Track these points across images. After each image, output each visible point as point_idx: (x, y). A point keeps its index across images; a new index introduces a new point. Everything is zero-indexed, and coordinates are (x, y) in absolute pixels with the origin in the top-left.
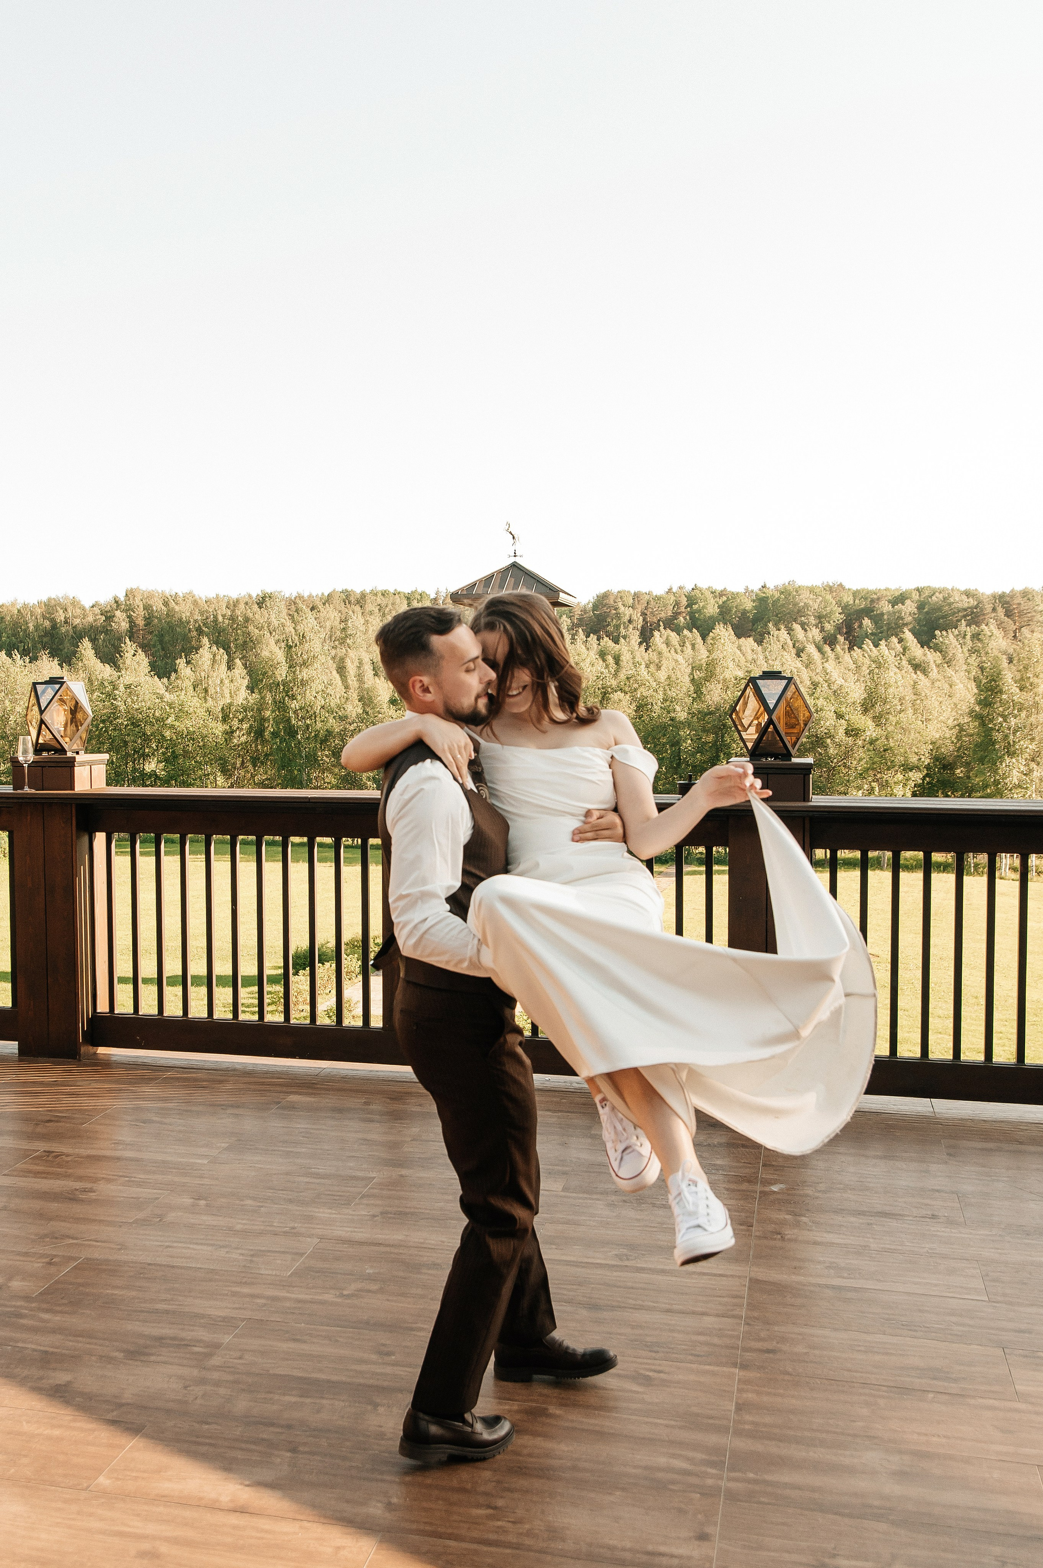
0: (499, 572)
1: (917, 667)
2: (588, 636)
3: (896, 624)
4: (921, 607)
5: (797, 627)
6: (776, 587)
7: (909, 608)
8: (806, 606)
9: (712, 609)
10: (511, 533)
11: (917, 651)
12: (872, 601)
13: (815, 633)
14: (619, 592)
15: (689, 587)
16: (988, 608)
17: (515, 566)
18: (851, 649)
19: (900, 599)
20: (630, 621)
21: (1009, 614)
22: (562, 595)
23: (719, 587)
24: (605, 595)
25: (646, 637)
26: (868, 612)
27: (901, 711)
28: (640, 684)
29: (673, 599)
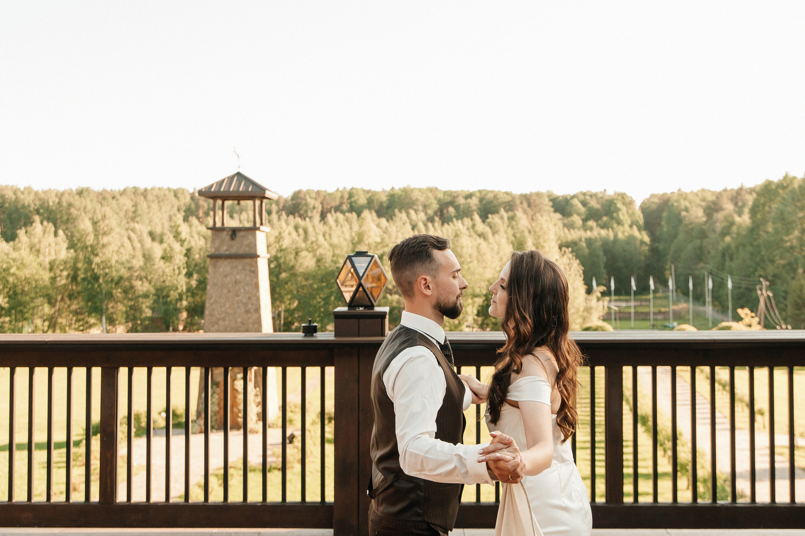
0: (229, 178)
1: (482, 235)
2: (288, 216)
3: (468, 210)
4: (481, 200)
5: (412, 212)
6: (400, 189)
7: (474, 202)
8: (417, 200)
9: (362, 201)
10: (236, 153)
11: (480, 226)
12: (454, 197)
13: (422, 216)
14: (308, 190)
15: (348, 188)
16: (518, 202)
17: (239, 174)
18: (443, 224)
19: (469, 196)
20: (314, 208)
21: (529, 205)
22: (267, 192)
23: (367, 188)
24: (299, 192)
25: (323, 216)
26: (451, 203)
27: (471, 262)
28: (319, 246)
29: (339, 194)
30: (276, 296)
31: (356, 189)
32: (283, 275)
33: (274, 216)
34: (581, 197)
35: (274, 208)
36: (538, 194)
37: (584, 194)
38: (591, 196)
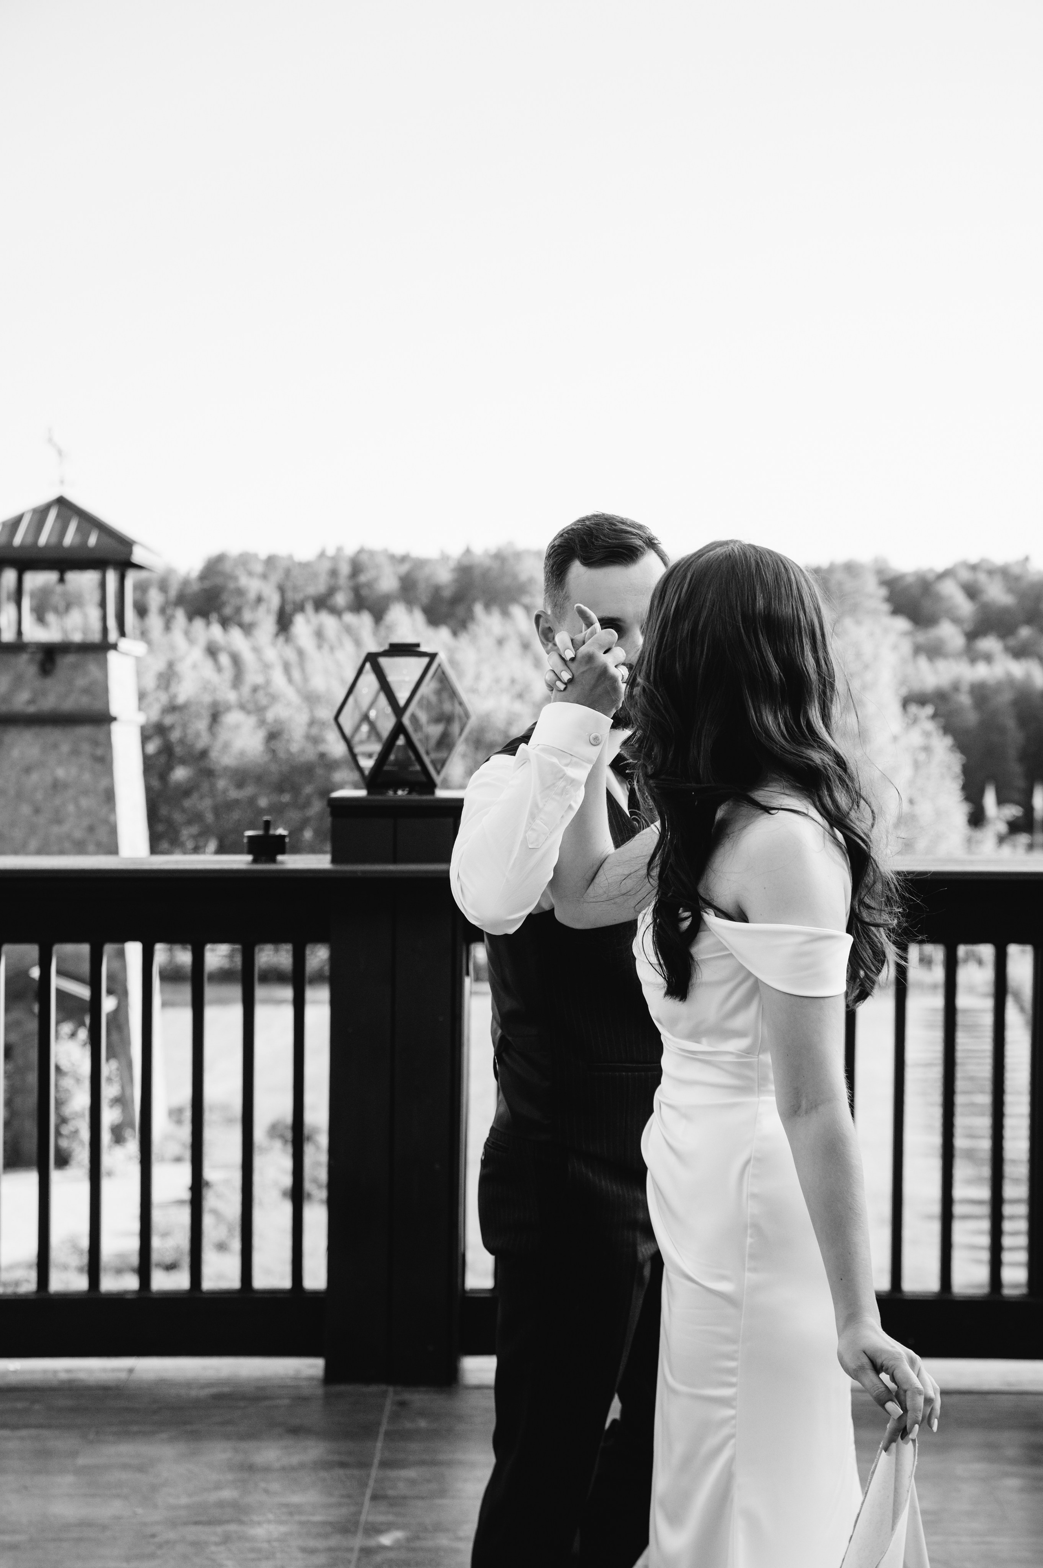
0: (34, 512)
2: (191, 620)
6: (486, 553)
9: (388, 583)
14: (242, 555)
15: (350, 550)
17: (61, 502)
20: (259, 600)
22: (137, 550)
23: (399, 550)
24: (220, 559)
25: (284, 623)
28: (274, 698)
29: (326, 566)
30: (160, 828)
31: (372, 554)
32: (180, 774)
33: (155, 621)
34: (965, 575)
35: (155, 599)
36: (851, 569)
37: (974, 568)
38: (991, 572)
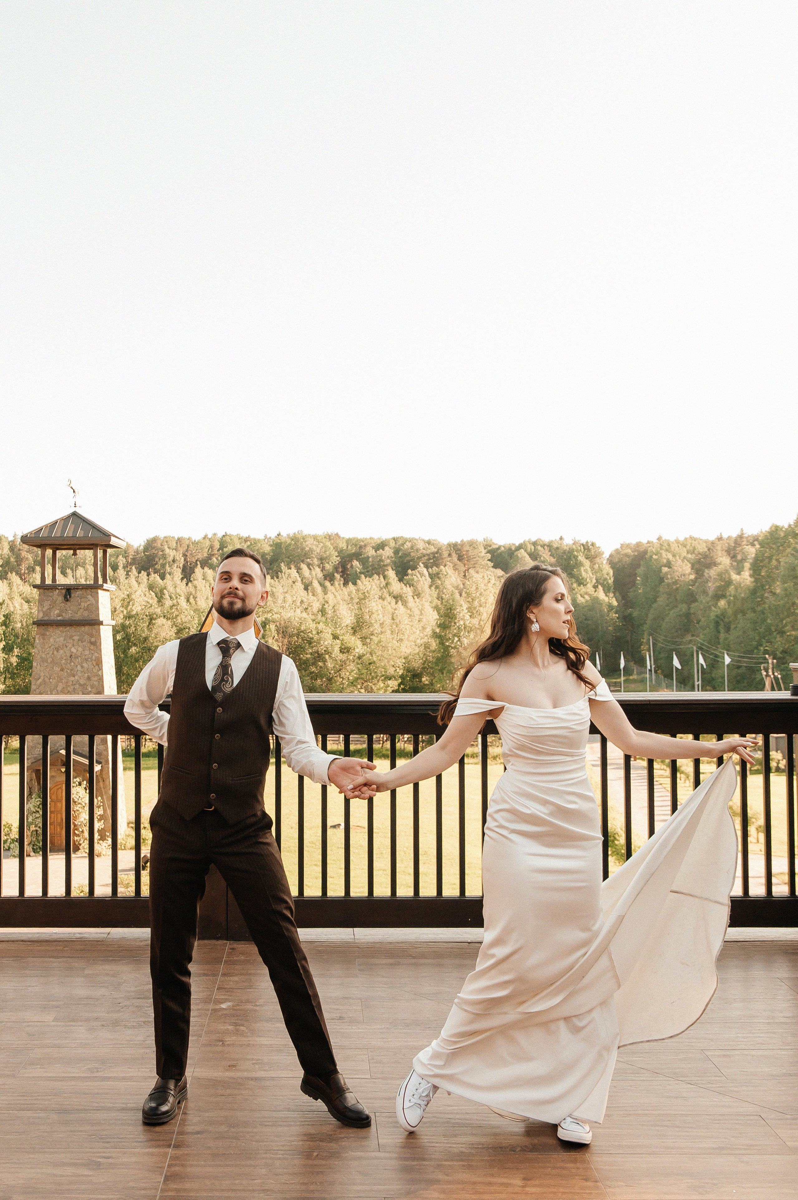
0: (62, 519)
1: (397, 598)
2: (139, 573)
3: (379, 565)
4: (396, 551)
5: (304, 566)
6: (288, 535)
7: (388, 552)
8: (311, 550)
10: (72, 488)
11: (396, 586)
12: (361, 547)
13: (318, 572)
14: (165, 537)
15: (220, 535)
16: (445, 554)
17: (74, 514)
18: (346, 584)
19: (381, 546)
20: (174, 561)
21: (460, 558)
22: (113, 538)
23: (245, 535)
24: (154, 540)
25: (187, 573)
26: (357, 555)
27: (382, 633)
28: (181, 612)
29: (208, 543)
31: (230, 536)
33: (121, 573)
34: (531, 547)
35: (121, 561)
36: (472, 544)
37: (535, 544)
38: (543, 546)
